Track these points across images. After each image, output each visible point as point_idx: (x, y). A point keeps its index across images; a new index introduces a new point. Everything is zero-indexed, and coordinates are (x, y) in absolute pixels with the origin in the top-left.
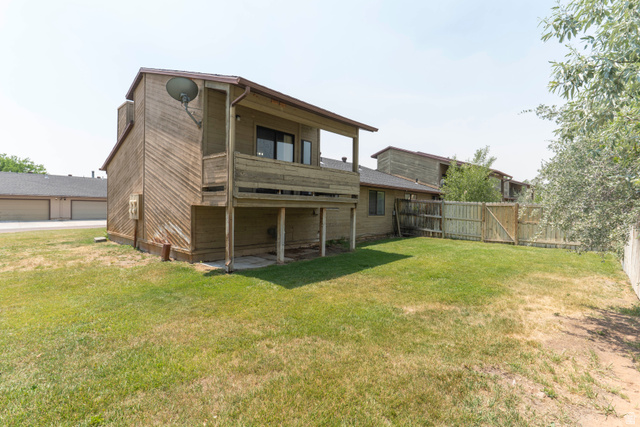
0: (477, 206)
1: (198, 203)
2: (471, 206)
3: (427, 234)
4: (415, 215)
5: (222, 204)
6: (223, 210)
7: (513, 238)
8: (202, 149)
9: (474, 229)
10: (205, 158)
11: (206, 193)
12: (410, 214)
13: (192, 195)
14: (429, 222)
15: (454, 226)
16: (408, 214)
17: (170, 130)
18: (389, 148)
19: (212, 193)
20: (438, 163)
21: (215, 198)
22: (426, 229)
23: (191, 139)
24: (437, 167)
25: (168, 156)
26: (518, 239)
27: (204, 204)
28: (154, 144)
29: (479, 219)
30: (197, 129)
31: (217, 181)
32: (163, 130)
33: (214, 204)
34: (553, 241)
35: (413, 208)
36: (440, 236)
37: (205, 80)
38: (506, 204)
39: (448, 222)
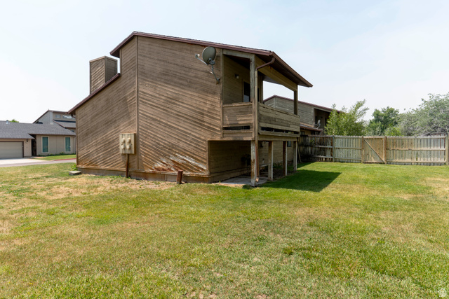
0: (358, 138)
1: (218, 138)
2: (353, 139)
3: (321, 160)
4: (311, 146)
5: (249, 139)
6: (249, 143)
7: (384, 159)
8: (222, 99)
9: (355, 154)
10: (225, 106)
11: (226, 131)
12: (308, 146)
13: (208, 132)
14: (323, 151)
15: (341, 153)
16: (306, 146)
17: (175, 83)
18: (275, 97)
19: (236, 131)
20: (313, 108)
21: (239, 135)
22: (320, 156)
23: (207, 91)
24: (313, 111)
25: (174, 104)
26: (386, 160)
27: (225, 139)
28: (152, 94)
29: (359, 148)
30: (214, 85)
31: (240, 122)
32: (166, 83)
33: (238, 139)
34: (410, 160)
35: (310, 141)
36: (331, 161)
37: (223, 49)
38: (378, 137)
39: (337, 150)
